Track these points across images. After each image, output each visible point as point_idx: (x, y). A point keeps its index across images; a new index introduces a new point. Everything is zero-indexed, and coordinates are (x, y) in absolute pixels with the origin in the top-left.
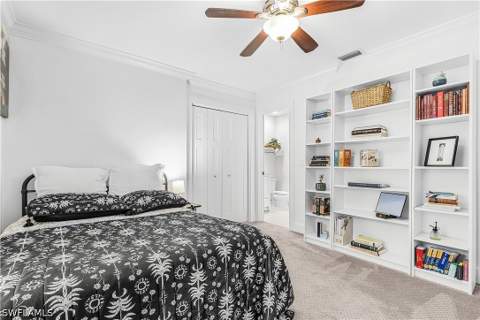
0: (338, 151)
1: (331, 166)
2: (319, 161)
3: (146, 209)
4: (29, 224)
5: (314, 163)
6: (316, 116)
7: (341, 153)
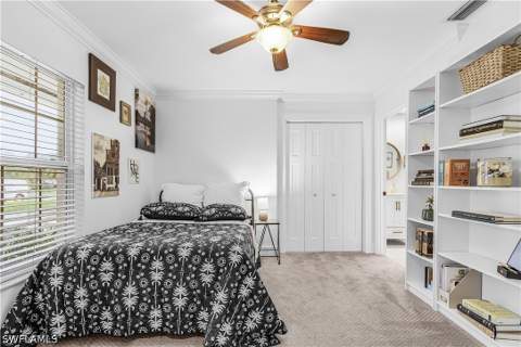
0: (444, 162)
1: (435, 185)
2: (423, 178)
3: (210, 218)
4: (140, 219)
5: (417, 181)
6: (422, 113)
7: (448, 165)
